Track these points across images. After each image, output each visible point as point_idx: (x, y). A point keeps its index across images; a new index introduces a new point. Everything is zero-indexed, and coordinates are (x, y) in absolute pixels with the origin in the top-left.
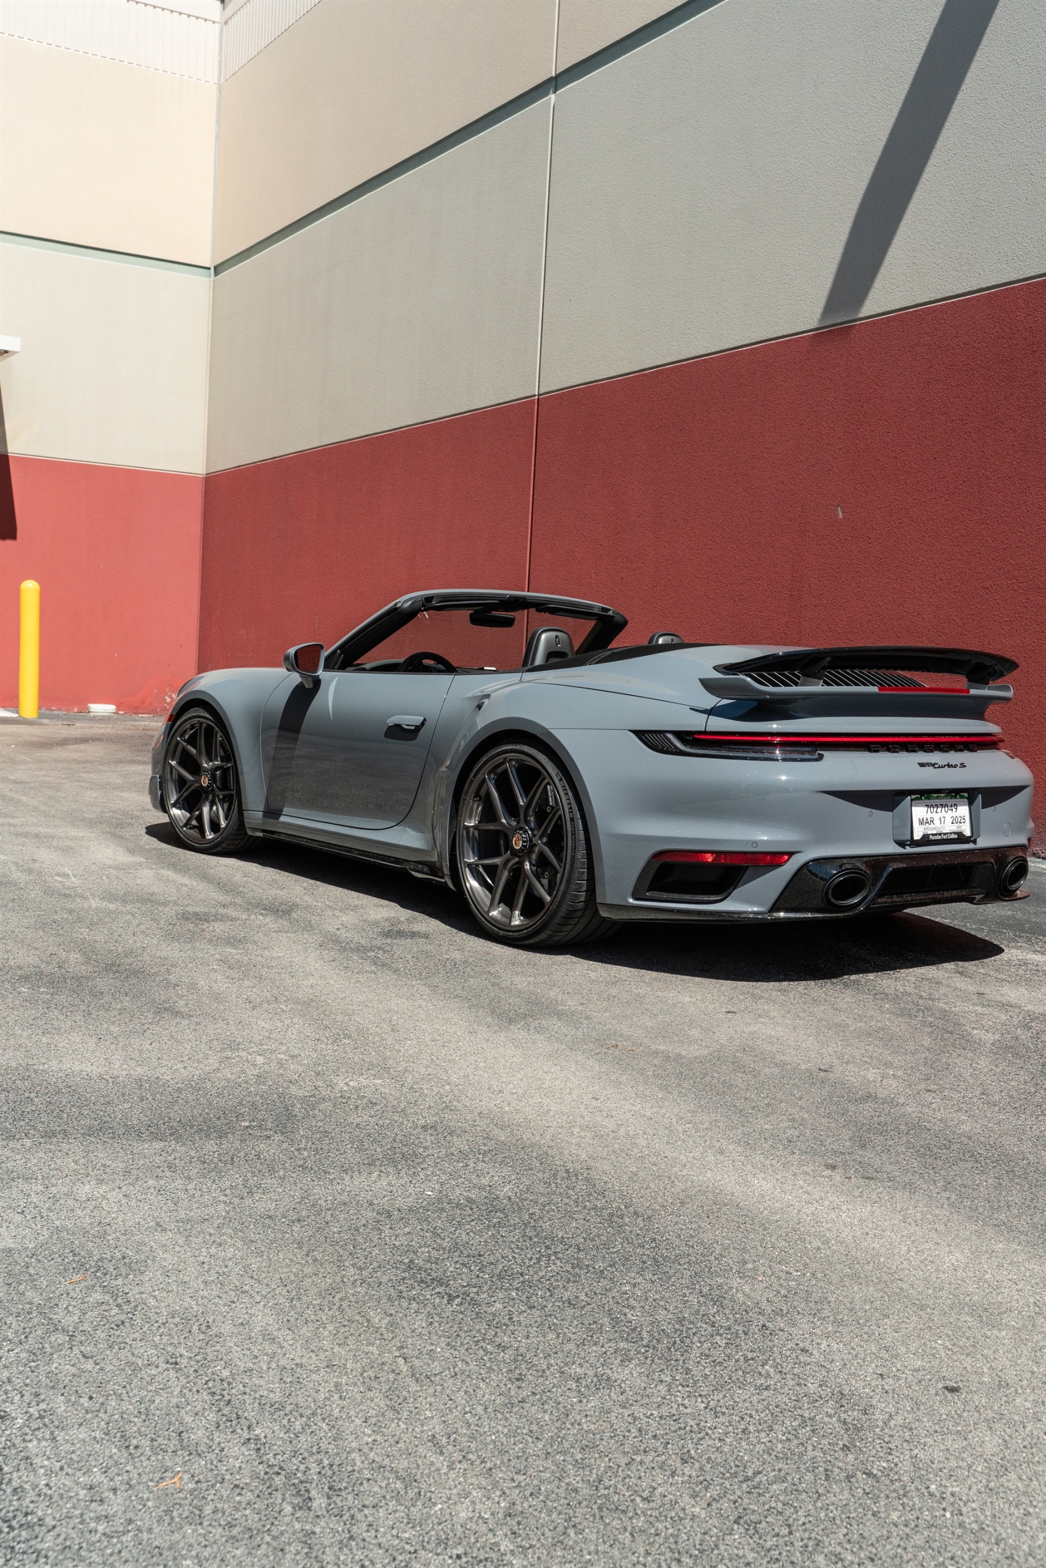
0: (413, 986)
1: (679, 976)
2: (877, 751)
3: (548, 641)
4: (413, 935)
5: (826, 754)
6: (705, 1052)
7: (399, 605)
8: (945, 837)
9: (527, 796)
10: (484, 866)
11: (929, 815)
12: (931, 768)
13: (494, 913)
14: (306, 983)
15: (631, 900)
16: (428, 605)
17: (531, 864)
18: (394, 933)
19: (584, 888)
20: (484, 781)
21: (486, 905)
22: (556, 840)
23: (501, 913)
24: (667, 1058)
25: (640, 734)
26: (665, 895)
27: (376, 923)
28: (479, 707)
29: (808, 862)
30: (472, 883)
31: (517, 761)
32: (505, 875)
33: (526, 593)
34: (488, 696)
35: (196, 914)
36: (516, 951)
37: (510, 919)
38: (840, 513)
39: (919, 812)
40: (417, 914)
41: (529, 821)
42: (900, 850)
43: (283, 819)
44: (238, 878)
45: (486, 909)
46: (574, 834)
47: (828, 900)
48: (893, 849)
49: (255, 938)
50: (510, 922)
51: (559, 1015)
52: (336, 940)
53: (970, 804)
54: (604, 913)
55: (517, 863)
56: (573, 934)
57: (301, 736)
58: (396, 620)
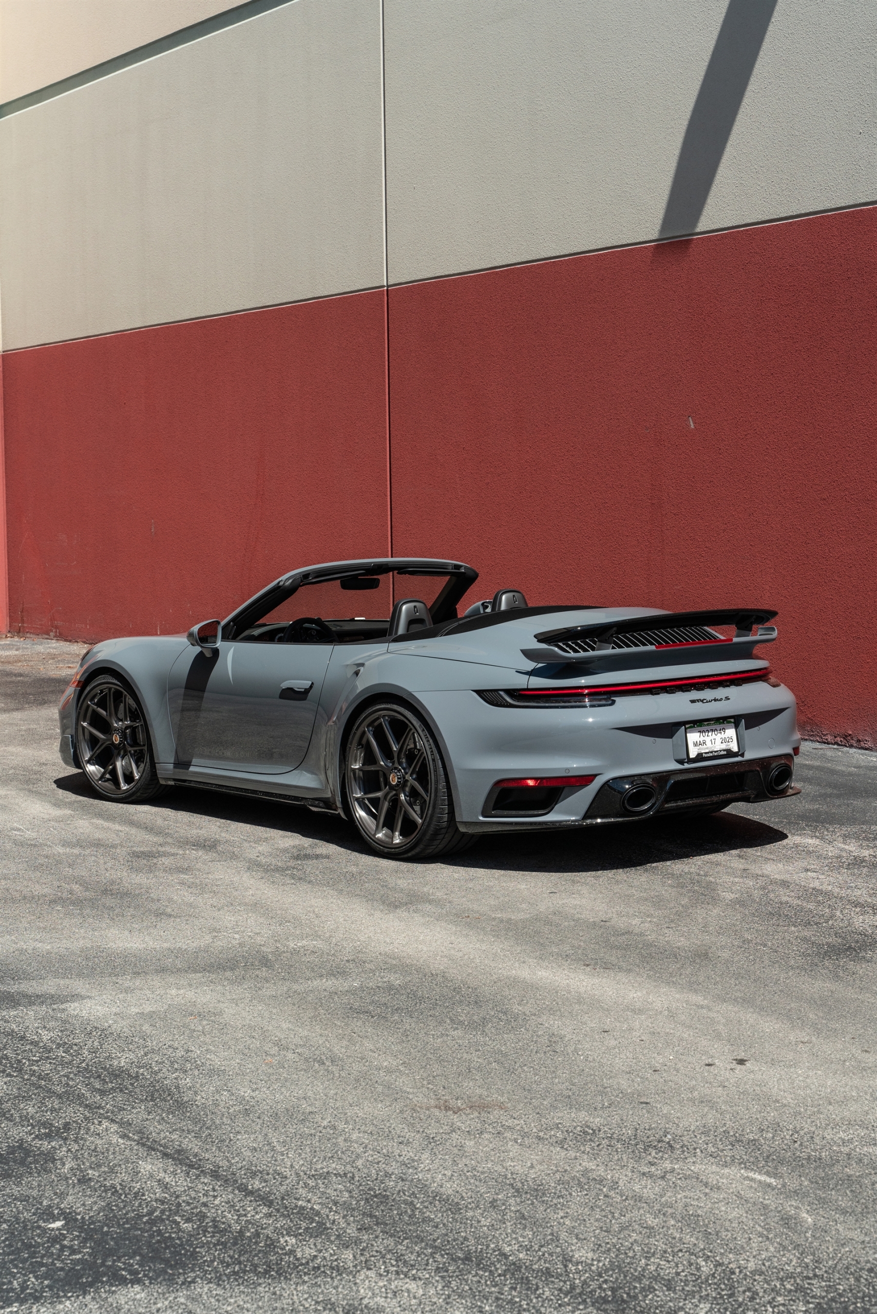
0: (325, 891)
1: (521, 872)
2: (658, 694)
3: (408, 611)
4: (317, 857)
5: (617, 699)
6: (528, 916)
7: (281, 583)
8: (716, 754)
9: (398, 743)
10: (369, 799)
11: (702, 739)
12: (701, 703)
13: (380, 835)
14: (248, 893)
15: (481, 818)
16: (306, 581)
17: (405, 795)
18: (301, 856)
19: (447, 812)
20: (364, 733)
21: (372, 830)
22: (422, 776)
23: (385, 835)
24: (502, 921)
25: (479, 692)
26: (506, 812)
27: (285, 850)
28: (357, 673)
29: (609, 781)
30: (361, 813)
31: (389, 716)
32: (386, 806)
33: (390, 559)
34: (362, 665)
35: (143, 853)
36: (398, 863)
37: (392, 838)
38: (691, 423)
39: (693, 737)
40: (317, 841)
41: (402, 762)
42: (680, 767)
43: (192, 769)
44: (159, 822)
45: (373, 833)
46: (435, 771)
47: (625, 808)
48: (674, 766)
49: (197, 867)
50: (392, 841)
51: (430, 902)
52: (259, 865)
53: (736, 727)
54: (462, 829)
55: (395, 795)
56: (441, 846)
57: (206, 694)
58: (279, 595)
